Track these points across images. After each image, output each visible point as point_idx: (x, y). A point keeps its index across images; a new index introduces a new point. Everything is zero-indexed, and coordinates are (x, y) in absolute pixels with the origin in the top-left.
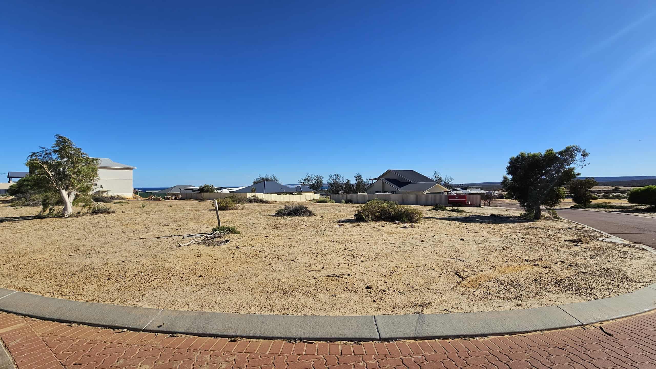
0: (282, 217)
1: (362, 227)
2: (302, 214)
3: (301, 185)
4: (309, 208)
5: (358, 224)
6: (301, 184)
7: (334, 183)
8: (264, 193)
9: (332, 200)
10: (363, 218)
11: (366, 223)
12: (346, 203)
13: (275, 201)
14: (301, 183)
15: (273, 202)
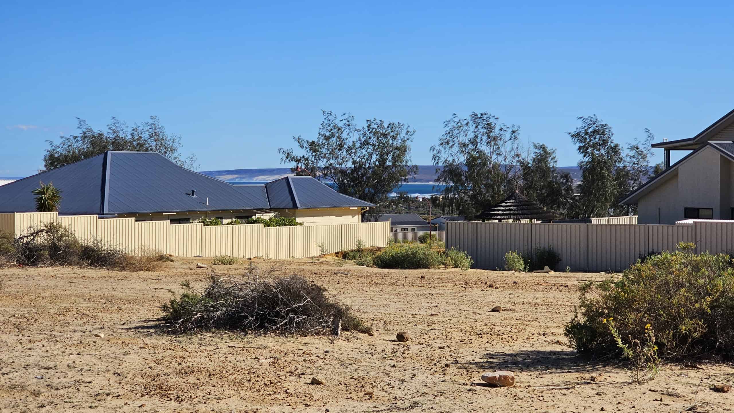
0: (195, 339)
1: (610, 391)
2: (298, 324)
3: (291, 176)
4: (334, 293)
5: (587, 376)
6: (292, 170)
7: (471, 162)
8: (101, 213)
9: (453, 253)
10: (615, 344)
11: (629, 373)
12: (530, 271)
13: (162, 258)
14: (293, 164)
15: (150, 260)
